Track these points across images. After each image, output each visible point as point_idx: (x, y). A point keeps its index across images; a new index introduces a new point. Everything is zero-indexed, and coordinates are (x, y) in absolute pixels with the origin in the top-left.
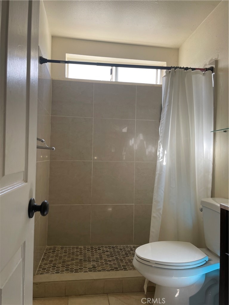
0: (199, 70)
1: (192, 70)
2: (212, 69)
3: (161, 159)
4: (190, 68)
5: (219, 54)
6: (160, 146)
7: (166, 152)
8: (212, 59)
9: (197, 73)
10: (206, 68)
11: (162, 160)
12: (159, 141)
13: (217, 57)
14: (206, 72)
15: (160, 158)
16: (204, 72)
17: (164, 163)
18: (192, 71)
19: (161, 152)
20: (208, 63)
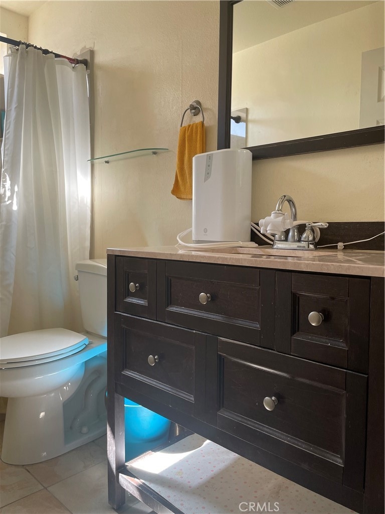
0: (66, 60)
1: (56, 57)
2: (85, 62)
3: (8, 201)
4: (52, 52)
5: (95, 41)
6: (5, 177)
7: (16, 189)
8: (85, 47)
9: (63, 63)
10: (77, 60)
11: (10, 201)
12: (3, 170)
13: (92, 46)
14: (77, 65)
15: (6, 199)
16: (73, 65)
17: (15, 208)
18: (56, 59)
19: (7, 189)
20: (79, 52)
